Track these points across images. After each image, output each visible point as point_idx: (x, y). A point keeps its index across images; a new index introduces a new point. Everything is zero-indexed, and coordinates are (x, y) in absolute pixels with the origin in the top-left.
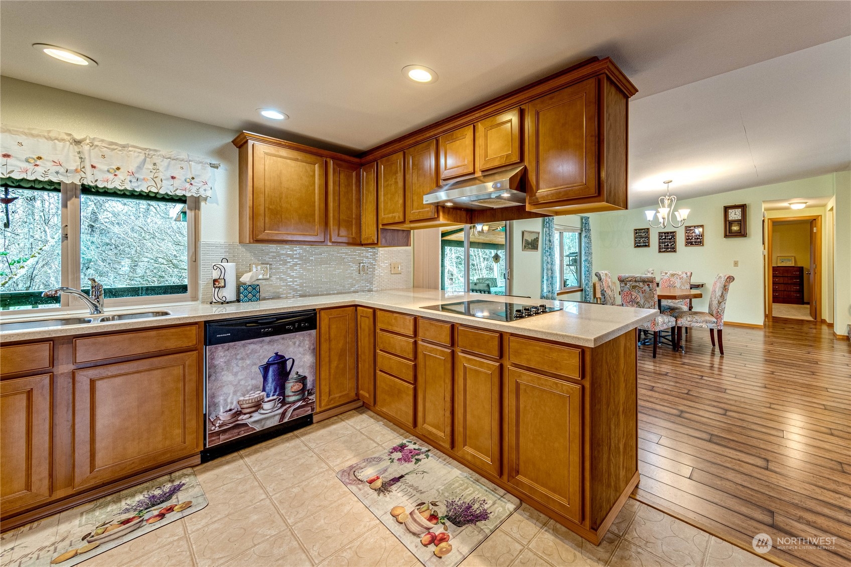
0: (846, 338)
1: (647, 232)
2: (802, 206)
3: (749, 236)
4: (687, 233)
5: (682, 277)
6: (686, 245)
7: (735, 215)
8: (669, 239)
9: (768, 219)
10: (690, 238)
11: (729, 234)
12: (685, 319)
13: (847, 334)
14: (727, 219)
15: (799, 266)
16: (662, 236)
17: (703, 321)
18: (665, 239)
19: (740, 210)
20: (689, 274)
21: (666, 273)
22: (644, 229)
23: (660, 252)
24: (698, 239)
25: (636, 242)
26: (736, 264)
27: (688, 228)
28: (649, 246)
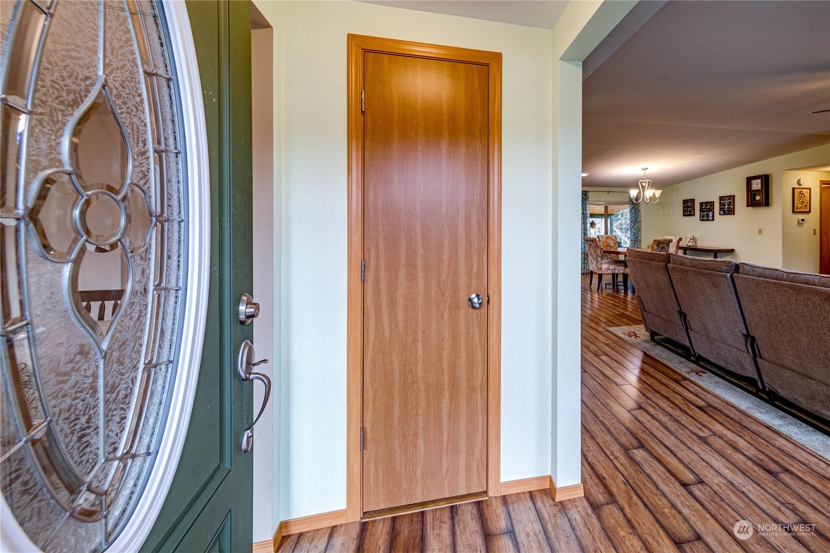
1: (692, 203)
3: (771, 205)
4: (721, 202)
6: (721, 214)
7: (756, 185)
8: (709, 208)
10: (724, 207)
11: (752, 202)
14: (750, 190)
16: (703, 206)
19: (762, 180)
22: (690, 200)
23: (701, 220)
24: (730, 208)
25: (684, 211)
26: (760, 232)
27: (721, 198)
28: (694, 215)
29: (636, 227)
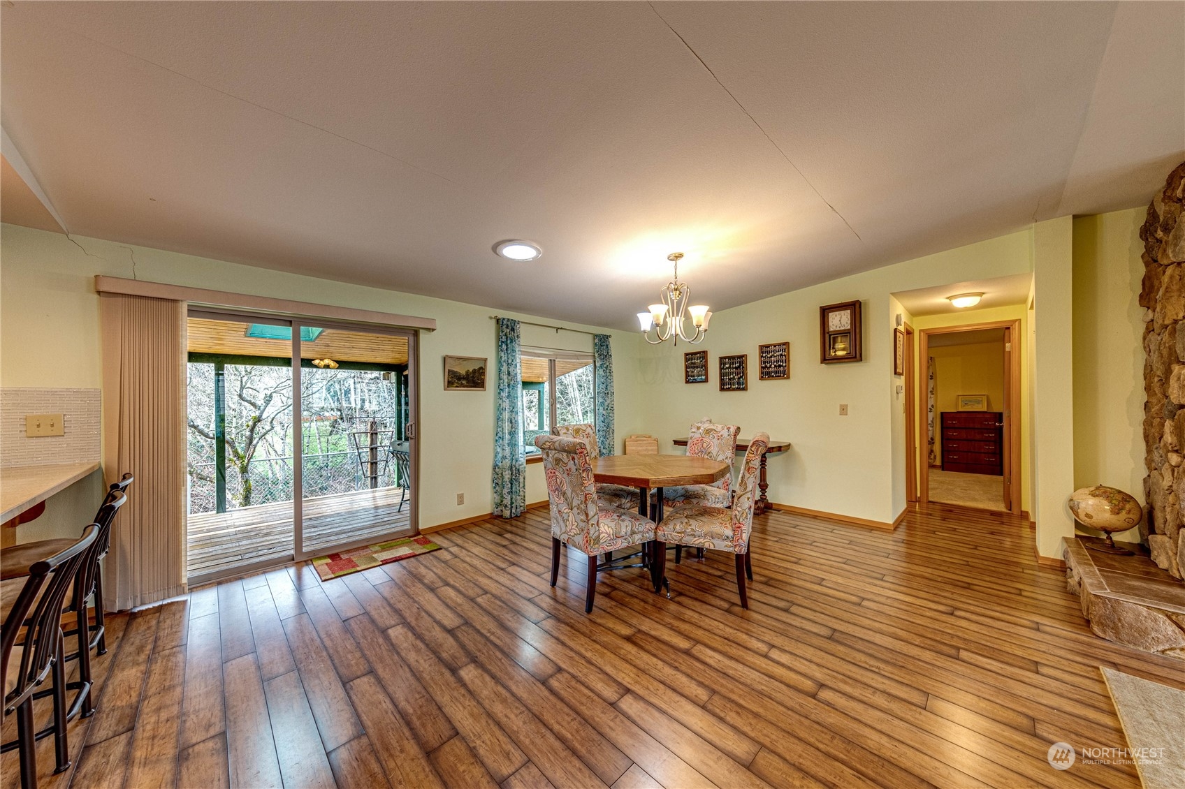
0: (1058, 565)
1: (704, 358)
2: (974, 301)
3: (866, 359)
4: (762, 357)
5: (721, 436)
6: (761, 378)
7: (840, 321)
8: (736, 368)
9: (920, 331)
10: (768, 365)
11: (830, 357)
12: (671, 527)
13: (1060, 557)
14: (826, 330)
15: (995, 411)
16: (725, 364)
17: (706, 535)
18: (729, 368)
19: (849, 311)
20: (732, 430)
21: (698, 428)
22: (699, 353)
23: (722, 389)
24: (780, 366)
25: (687, 375)
26: (844, 410)
27: (764, 349)
28: (706, 381)
29: (606, 404)
